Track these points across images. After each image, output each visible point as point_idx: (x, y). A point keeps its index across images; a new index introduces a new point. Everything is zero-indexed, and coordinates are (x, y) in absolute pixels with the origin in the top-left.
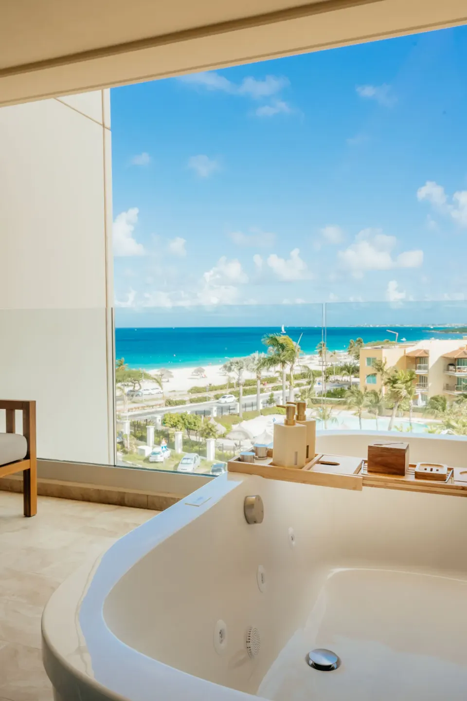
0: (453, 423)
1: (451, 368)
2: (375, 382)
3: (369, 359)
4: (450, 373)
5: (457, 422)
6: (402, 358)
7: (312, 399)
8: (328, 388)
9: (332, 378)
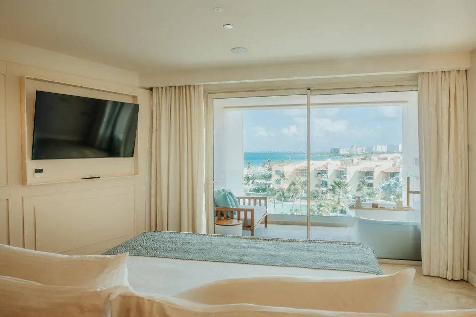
0: (322, 204)
1: (319, 175)
2: (280, 184)
3: (276, 171)
4: (318, 178)
5: (324, 204)
6: (294, 170)
7: (246, 193)
8: (254, 187)
9: (256, 181)
